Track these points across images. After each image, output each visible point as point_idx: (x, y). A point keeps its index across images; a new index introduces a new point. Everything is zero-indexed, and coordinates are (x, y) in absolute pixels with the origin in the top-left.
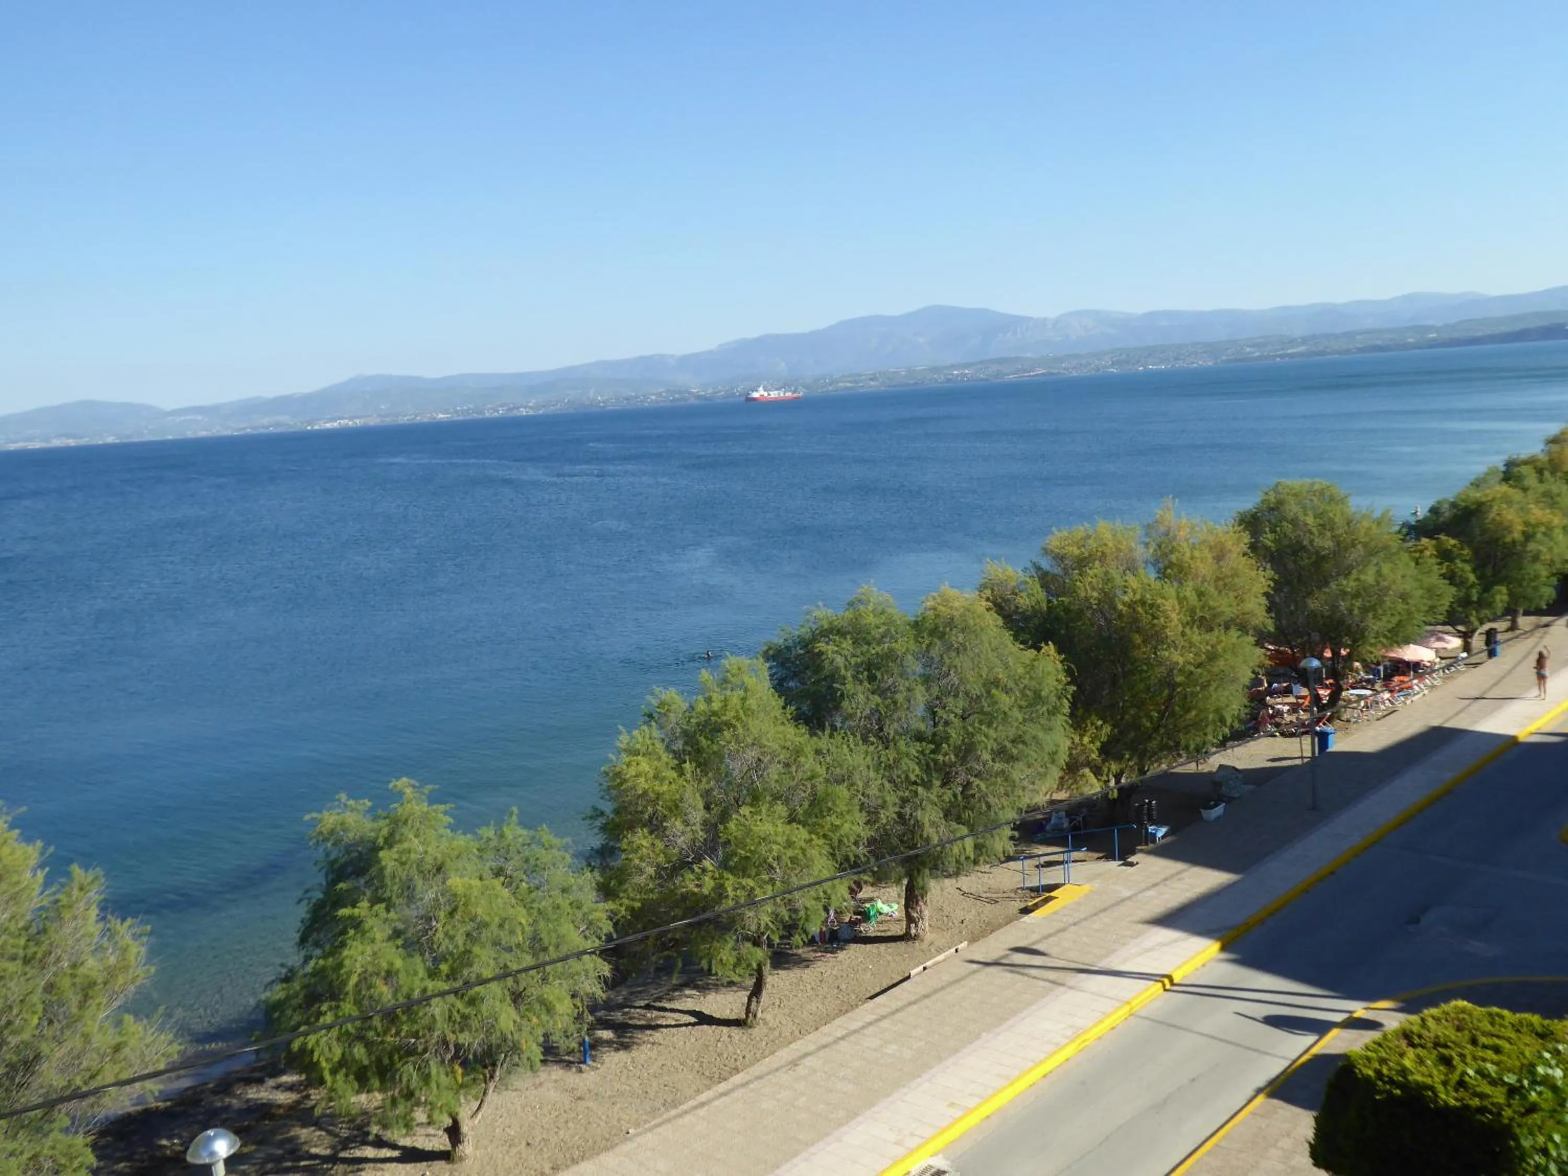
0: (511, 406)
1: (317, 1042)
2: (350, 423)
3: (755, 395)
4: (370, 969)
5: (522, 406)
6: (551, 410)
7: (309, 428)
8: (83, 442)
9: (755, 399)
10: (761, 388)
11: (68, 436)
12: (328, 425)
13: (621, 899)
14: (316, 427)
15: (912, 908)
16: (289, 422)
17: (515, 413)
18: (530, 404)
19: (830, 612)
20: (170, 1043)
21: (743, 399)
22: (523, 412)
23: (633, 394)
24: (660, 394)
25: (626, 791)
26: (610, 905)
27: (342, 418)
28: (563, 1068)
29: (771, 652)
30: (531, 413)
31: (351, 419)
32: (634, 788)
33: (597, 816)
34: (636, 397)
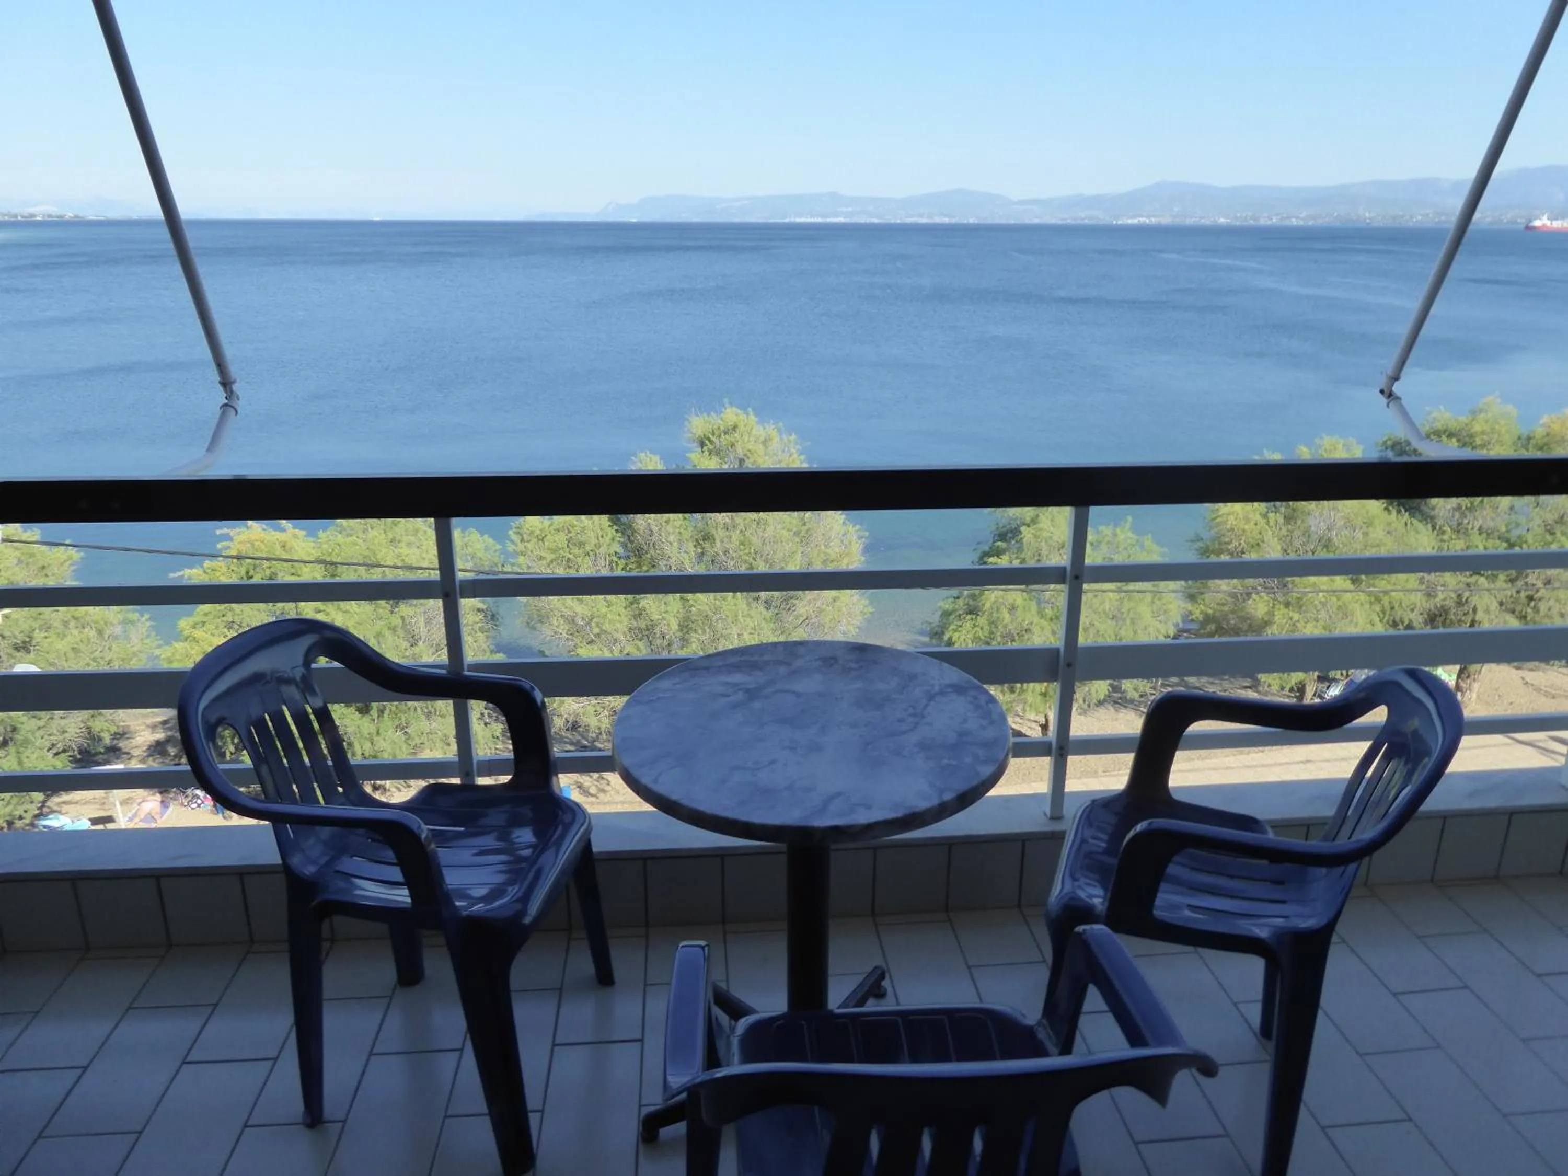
0: (1285, 216)
1: (959, 638)
2: (1147, 221)
3: (1537, 223)
4: (1001, 600)
5: (1293, 217)
6: (1320, 222)
7: (1115, 222)
8: (953, 221)
9: (1534, 228)
10: (1545, 217)
11: (946, 216)
12: (1130, 221)
13: (1199, 604)
14: (1120, 222)
15: (1462, 680)
16: (1101, 217)
17: (1287, 223)
18: (1302, 216)
19: (1447, 415)
20: (865, 606)
21: (1522, 226)
22: (1294, 222)
23: (1401, 213)
24: (1428, 215)
25: (1219, 524)
26: (1189, 606)
27: (1142, 217)
28: (1136, 714)
29: (1389, 443)
30: (1301, 223)
31: (1148, 217)
32: (1225, 522)
33: (1198, 541)
34: (1403, 216)
